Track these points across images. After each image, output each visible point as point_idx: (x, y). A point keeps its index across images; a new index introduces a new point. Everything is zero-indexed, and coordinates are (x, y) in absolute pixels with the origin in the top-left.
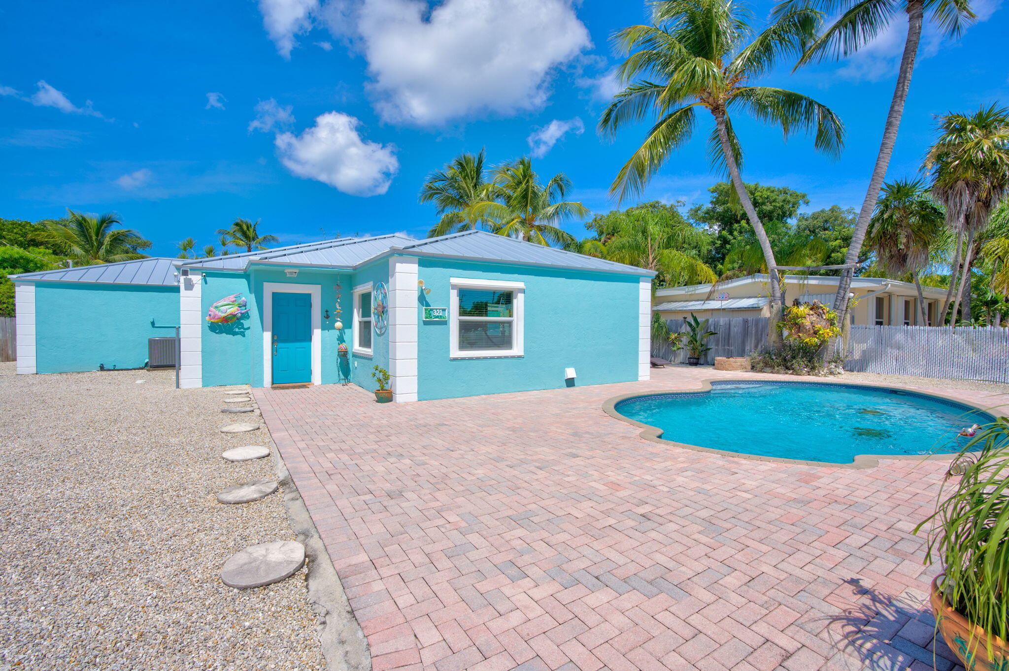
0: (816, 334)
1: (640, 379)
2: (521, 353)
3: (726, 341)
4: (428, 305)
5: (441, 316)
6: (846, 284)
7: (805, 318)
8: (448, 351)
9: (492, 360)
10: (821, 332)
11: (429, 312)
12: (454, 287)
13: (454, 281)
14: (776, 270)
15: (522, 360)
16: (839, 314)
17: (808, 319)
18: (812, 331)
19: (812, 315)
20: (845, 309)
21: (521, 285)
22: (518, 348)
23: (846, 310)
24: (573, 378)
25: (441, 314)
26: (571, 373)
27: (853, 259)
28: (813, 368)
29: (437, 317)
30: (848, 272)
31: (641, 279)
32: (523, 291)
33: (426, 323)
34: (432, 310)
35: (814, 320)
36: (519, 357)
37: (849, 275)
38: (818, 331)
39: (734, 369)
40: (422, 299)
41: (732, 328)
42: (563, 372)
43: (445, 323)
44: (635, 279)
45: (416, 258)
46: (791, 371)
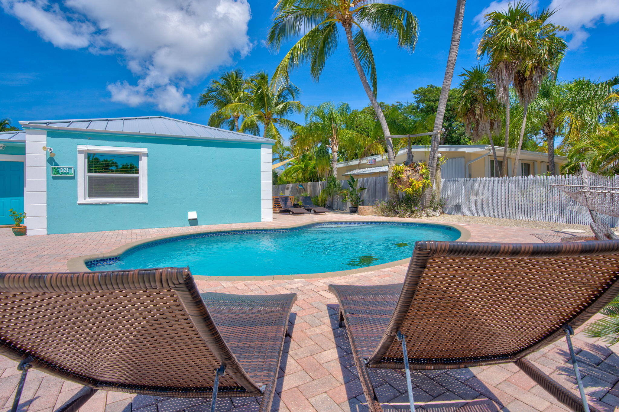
0: (411, 185)
1: (262, 220)
2: (146, 200)
3: (374, 194)
4: (56, 164)
5: (68, 173)
6: (435, 147)
7: (403, 173)
8: (76, 198)
9: (117, 205)
10: (414, 184)
11: (57, 170)
12: (81, 152)
13: (80, 147)
14: (390, 139)
15: (146, 205)
16: (431, 170)
17: (405, 174)
18: (408, 183)
19: (409, 171)
20: (435, 166)
21: (145, 150)
22: (143, 197)
23: (437, 167)
24: (196, 219)
25: (67, 171)
26: (192, 215)
27: (437, 127)
28: (412, 212)
29: (65, 173)
30: (435, 137)
31: (262, 145)
32: (147, 155)
33: (54, 178)
34: (60, 168)
35: (410, 175)
36: (143, 203)
37: (436, 140)
38: (412, 182)
39: (367, 214)
40: (51, 160)
41: (377, 185)
42: (187, 214)
43: (73, 178)
44: (257, 146)
45: (46, 132)
46: (398, 215)
